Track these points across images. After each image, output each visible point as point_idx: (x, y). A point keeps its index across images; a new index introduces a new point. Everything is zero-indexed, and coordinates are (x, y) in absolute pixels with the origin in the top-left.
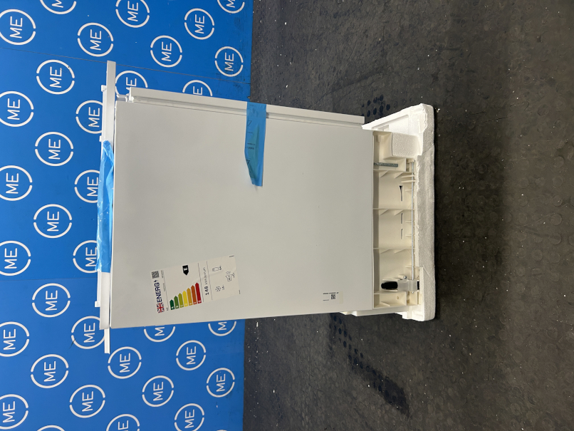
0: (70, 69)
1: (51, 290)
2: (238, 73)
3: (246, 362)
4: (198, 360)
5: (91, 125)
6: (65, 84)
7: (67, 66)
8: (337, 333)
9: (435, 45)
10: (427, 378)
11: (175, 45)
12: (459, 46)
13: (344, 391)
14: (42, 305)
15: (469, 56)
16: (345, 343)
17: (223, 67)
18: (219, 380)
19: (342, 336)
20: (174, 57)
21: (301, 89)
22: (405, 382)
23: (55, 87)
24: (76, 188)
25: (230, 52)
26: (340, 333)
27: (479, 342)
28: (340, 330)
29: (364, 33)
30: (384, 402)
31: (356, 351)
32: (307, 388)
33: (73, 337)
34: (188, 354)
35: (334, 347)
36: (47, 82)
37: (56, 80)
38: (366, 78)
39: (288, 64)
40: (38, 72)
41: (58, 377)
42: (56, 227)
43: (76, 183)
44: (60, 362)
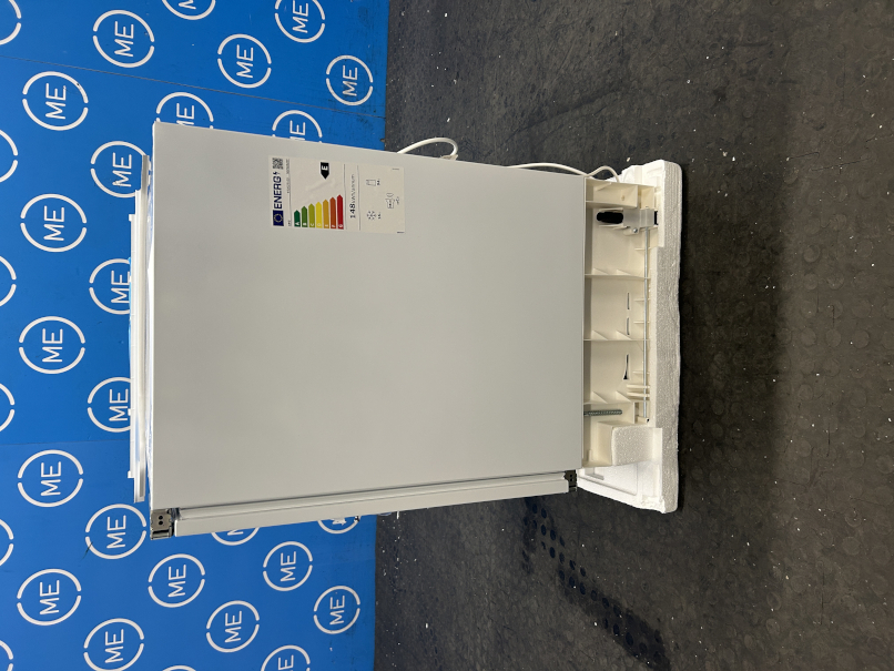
0: (80, 87)
1: (51, 461)
2: (365, 99)
3: (378, 576)
4: (299, 574)
5: (117, 183)
6: (71, 113)
7: (75, 83)
8: (539, 533)
9: (720, 39)
10: (705, 616)
11: (258, 51)
12: (765, 38)
13: (551, 630)
14: (35, 488)
15: (785, 55)
16: (552, 552)
17: (339, 89)
18: (334, 605)
19: (547, 539)
20: (258, 72)
21: (474, 123)
22: (662, 620)
23: (54, 118)
24: (91, 290)
25: (351, 65)
26: (544, 534)
27: (805, 556)
28: (543, 528)
29: (587, 24)
30: (624, 653)
31: (572, 564)
32: (486, 623)
33: (88, 539)
34: (282, 564)
35: (532, 556)
36: (41, 110)
37: (56, 106)
38: (591, 101)
39: (451, 83)
40: (25, 92)
41: (63, 606)
42: (57, 354)
43: (92, 281)
44: (66, 582)
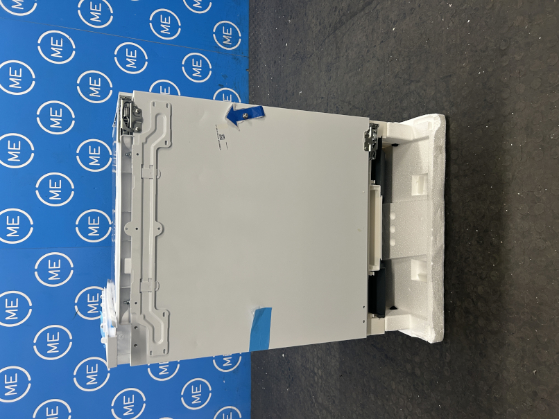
0: (70, 39)
1: (54, 259)
2: (237, 46)
5: (92, 95)
6: (66, 54)
7: (68, 37)
11: (173, 18)
14: (45, 275)
17: (221, 40)
18: (226, 354)
20: (173, 30)
21: (301, 41)
23: (56, 56)
24: (78, 157)
25: (228, 26)
33: (76, 307)
36: (48, 52)
37: (57, 50)
40: (39, 42)
41: (62, 348)
42: (58, 195)
43: (78, 152)
44: (63, 333)
